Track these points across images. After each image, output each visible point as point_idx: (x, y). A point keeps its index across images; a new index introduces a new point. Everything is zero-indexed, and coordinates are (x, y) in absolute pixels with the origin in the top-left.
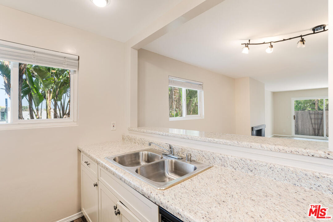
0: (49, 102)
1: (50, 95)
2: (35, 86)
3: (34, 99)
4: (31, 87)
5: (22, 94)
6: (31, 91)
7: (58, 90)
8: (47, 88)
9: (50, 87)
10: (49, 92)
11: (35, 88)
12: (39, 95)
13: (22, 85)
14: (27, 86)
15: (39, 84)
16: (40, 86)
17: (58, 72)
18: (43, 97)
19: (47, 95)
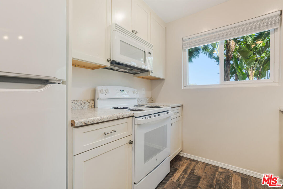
0: (251, 78)
1: (252, 72)
2: (240, 67)
3: (239, 78)
4: (236, 68)
5: (230, 75)
6: (237, 71)
7: (261, 67)
8: (250, 66)
9: (252, 65)
10: (251, 69)
11: (239, 68)
12: (243, 74)
13: (230, 67)
14: (233, 68)
15: (243, 65)
16: (244, 66)
17: (261, 49)
18: (246, 75)
19: (250, 72)
